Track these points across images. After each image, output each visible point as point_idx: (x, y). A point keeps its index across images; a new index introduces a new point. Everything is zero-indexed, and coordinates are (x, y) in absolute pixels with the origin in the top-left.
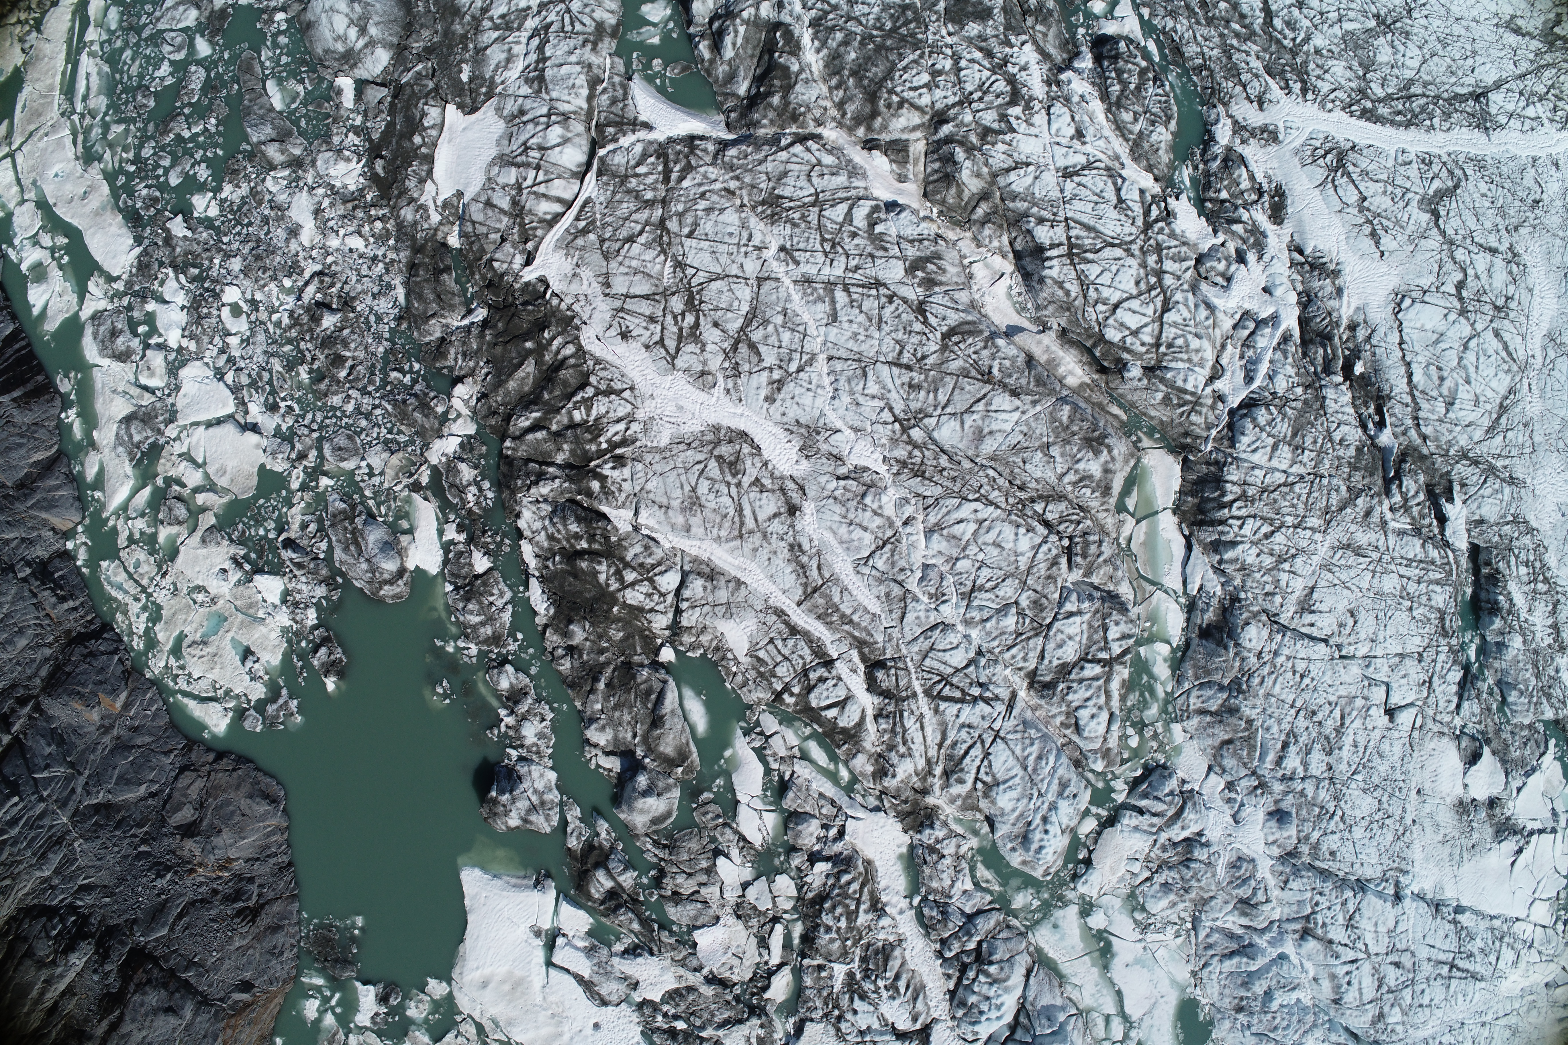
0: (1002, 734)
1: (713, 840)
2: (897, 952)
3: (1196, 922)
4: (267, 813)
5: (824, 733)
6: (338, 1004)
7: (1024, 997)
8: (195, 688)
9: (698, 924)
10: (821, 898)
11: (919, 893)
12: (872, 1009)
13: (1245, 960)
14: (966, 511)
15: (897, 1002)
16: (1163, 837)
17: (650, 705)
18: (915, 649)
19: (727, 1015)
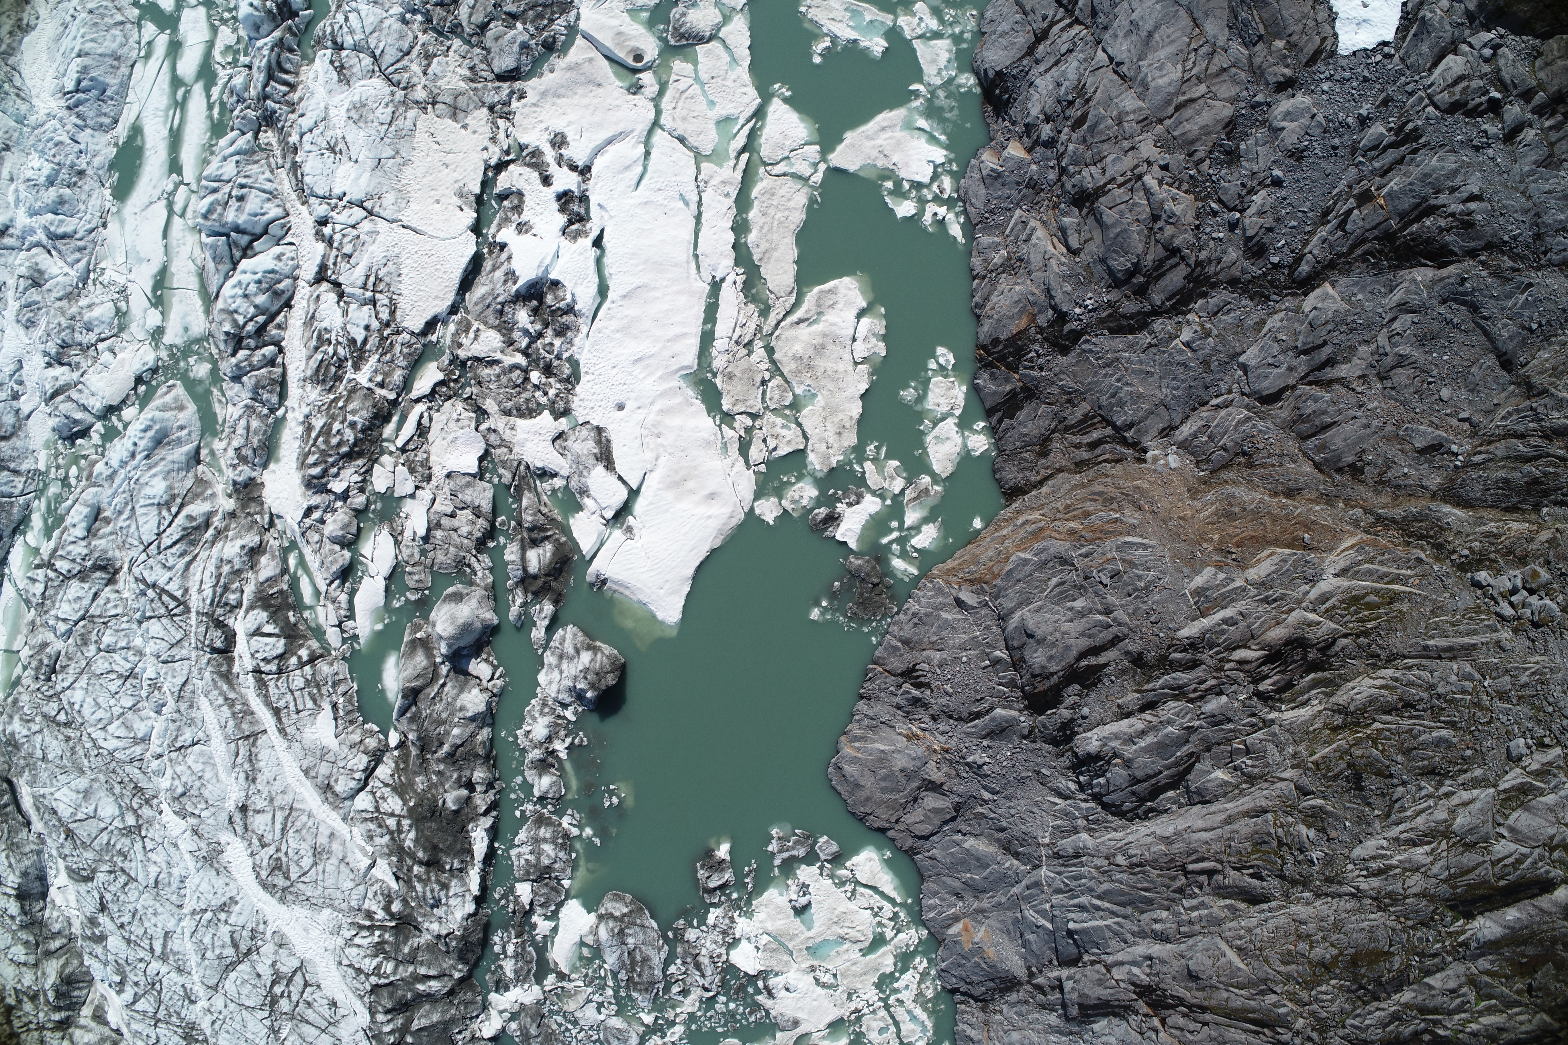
0: (142, 547)
1: (423, 552)
2: (309, 373)
3: (84, 280)
4: (850, 764)
5: (290, 607)
6: (891, 531)
7: (227, 277)
8: (877, 899)
9: (468, 479)
10: (350, 456)
11: (276, 418)
12: (349, 328)
13: (54, 230)
14: (111, 744)
15: (324, 325)
16: (75, 376)
17: (414, 709)
18: (184, 653)
19: (485, 372)
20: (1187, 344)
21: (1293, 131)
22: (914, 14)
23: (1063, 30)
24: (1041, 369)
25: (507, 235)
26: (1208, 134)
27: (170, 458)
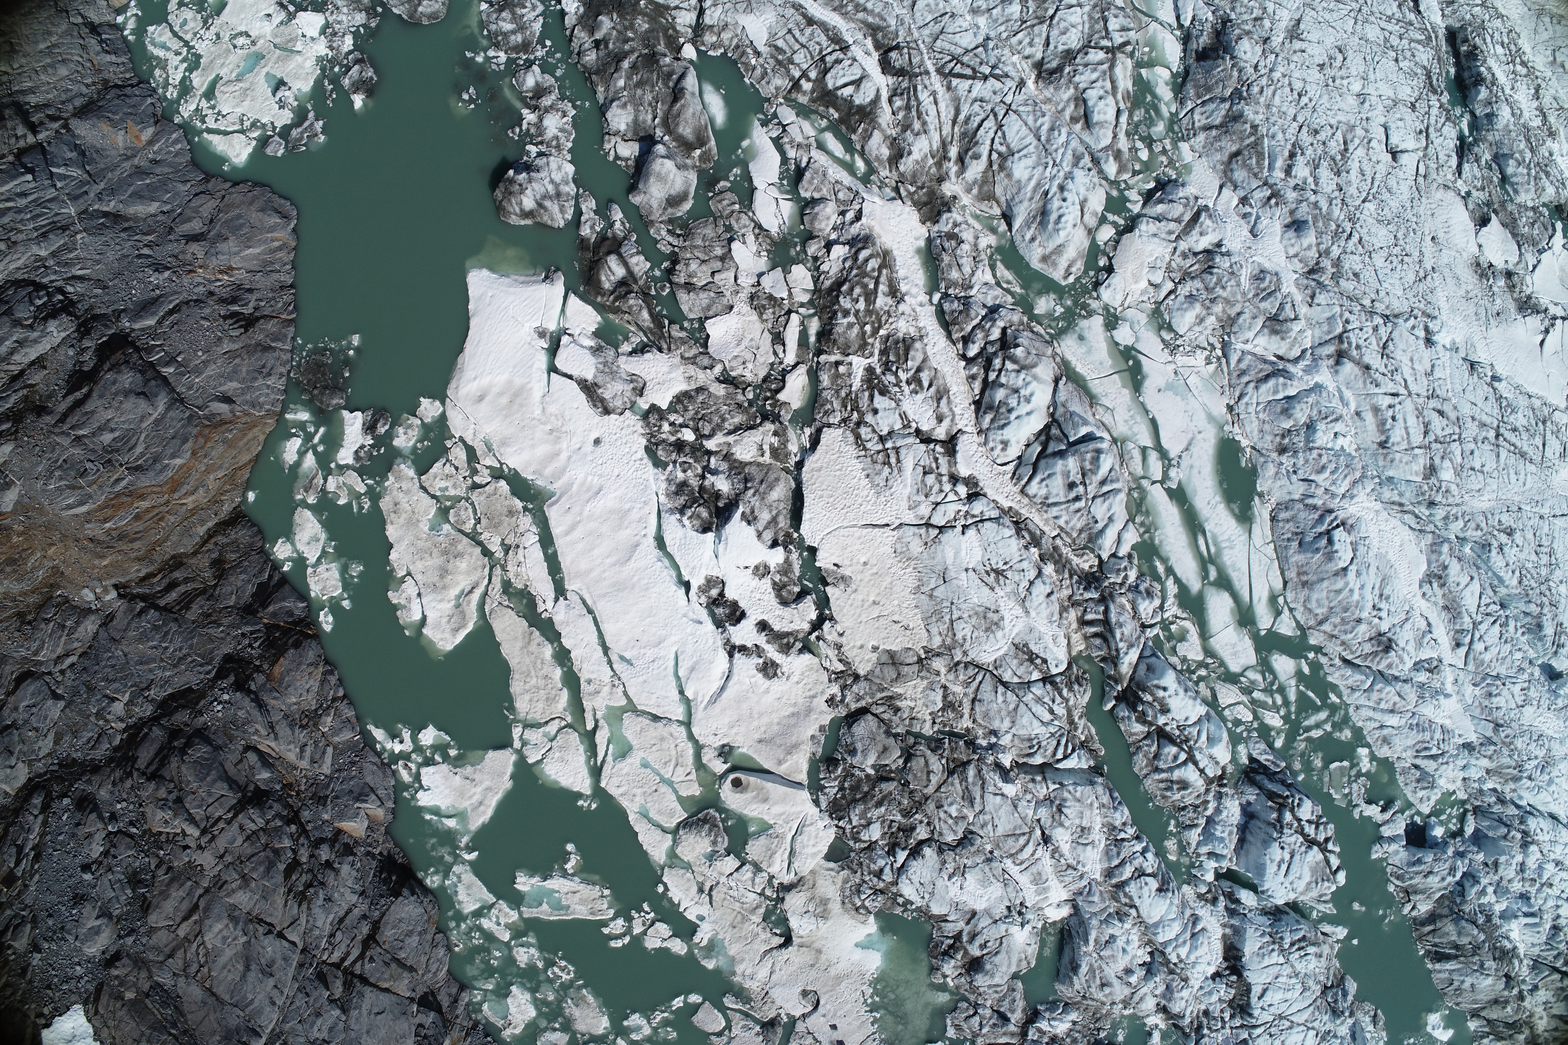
0: (1014, 107)
1: (729, 228)
2: (918, 345)
3: (1224, 345)
4: (276, 225)
5: (841, 121)
6: (321, 441)
7: (1054, 403)
8: (222, 126)
9: (711, 313)
10: (838, 284)
11: (938, 290)
12: (893, 404)
13: (1281, 380)
15: (920, 397)
16: (1183, 246)
17: (671, 84)
18: (926, 32)
19: (738, 419)
20: (113, 700)
21: (88, 919)
22: (507, 926)
23: (348, 954)
24: (243, 635)
25: (777, 557)
26: (161, 893)
27: (1026, 204)
